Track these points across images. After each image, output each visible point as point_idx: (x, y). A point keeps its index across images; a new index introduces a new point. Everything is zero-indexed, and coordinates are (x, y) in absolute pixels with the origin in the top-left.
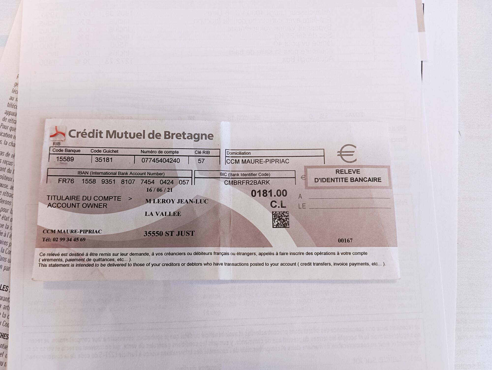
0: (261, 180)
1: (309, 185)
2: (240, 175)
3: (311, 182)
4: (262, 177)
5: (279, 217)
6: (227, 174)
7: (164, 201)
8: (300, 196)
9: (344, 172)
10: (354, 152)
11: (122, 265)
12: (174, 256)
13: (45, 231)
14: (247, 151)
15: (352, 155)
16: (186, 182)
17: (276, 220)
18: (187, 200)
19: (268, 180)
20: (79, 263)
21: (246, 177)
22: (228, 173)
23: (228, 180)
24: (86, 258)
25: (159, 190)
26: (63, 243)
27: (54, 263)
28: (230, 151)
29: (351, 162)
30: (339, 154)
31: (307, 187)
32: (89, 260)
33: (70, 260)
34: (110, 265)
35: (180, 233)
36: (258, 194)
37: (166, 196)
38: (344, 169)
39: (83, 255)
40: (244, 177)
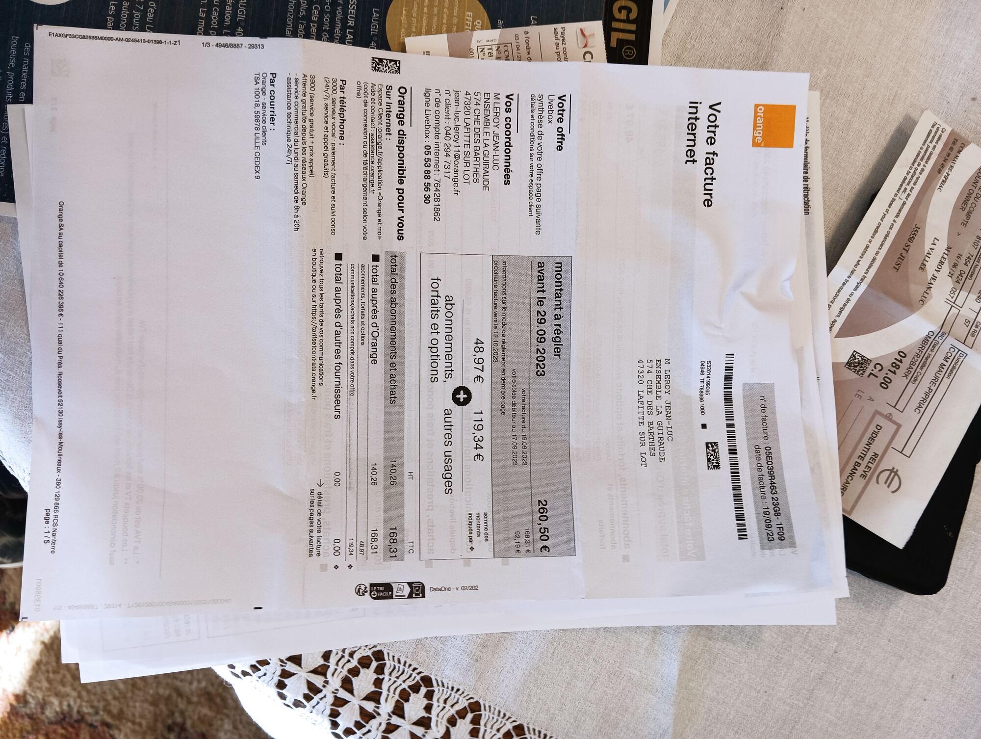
0: (913, 371)
1: (878, 416)
2: (930, 353)
3: (880, 420)
4: (916, 374)
5: (862, 364)
6: (939, 340)
7: (941, 263)
8: (871, 399)
9: (871, 461)
10: (889, 486)
11: (899, 189)
12: (882, 239)
13: (963, 146)
14: (952, 376)
15: (886, 483)
16: (952, 295)
17: (860, 359)
18: (932, 284)
19: (909, 378)
20: (921, 155)
21: (924, 358)
22: (941, 342)
23: (933, 337)
24: (923, 163)
25: (955, 265)
26: (945, 153)
27: (932, 135)
28: (962, 359)
29: (878, 476)
30: (895, 470)
31: (877, 413)
32: (919, 165)
33: (927, 150)
34: (905, 179)
35: (902, 257)
36: (899, 358)
37: (946, 268)
38: (875, 464)
39: (926, 162)
40: (925, 356)
